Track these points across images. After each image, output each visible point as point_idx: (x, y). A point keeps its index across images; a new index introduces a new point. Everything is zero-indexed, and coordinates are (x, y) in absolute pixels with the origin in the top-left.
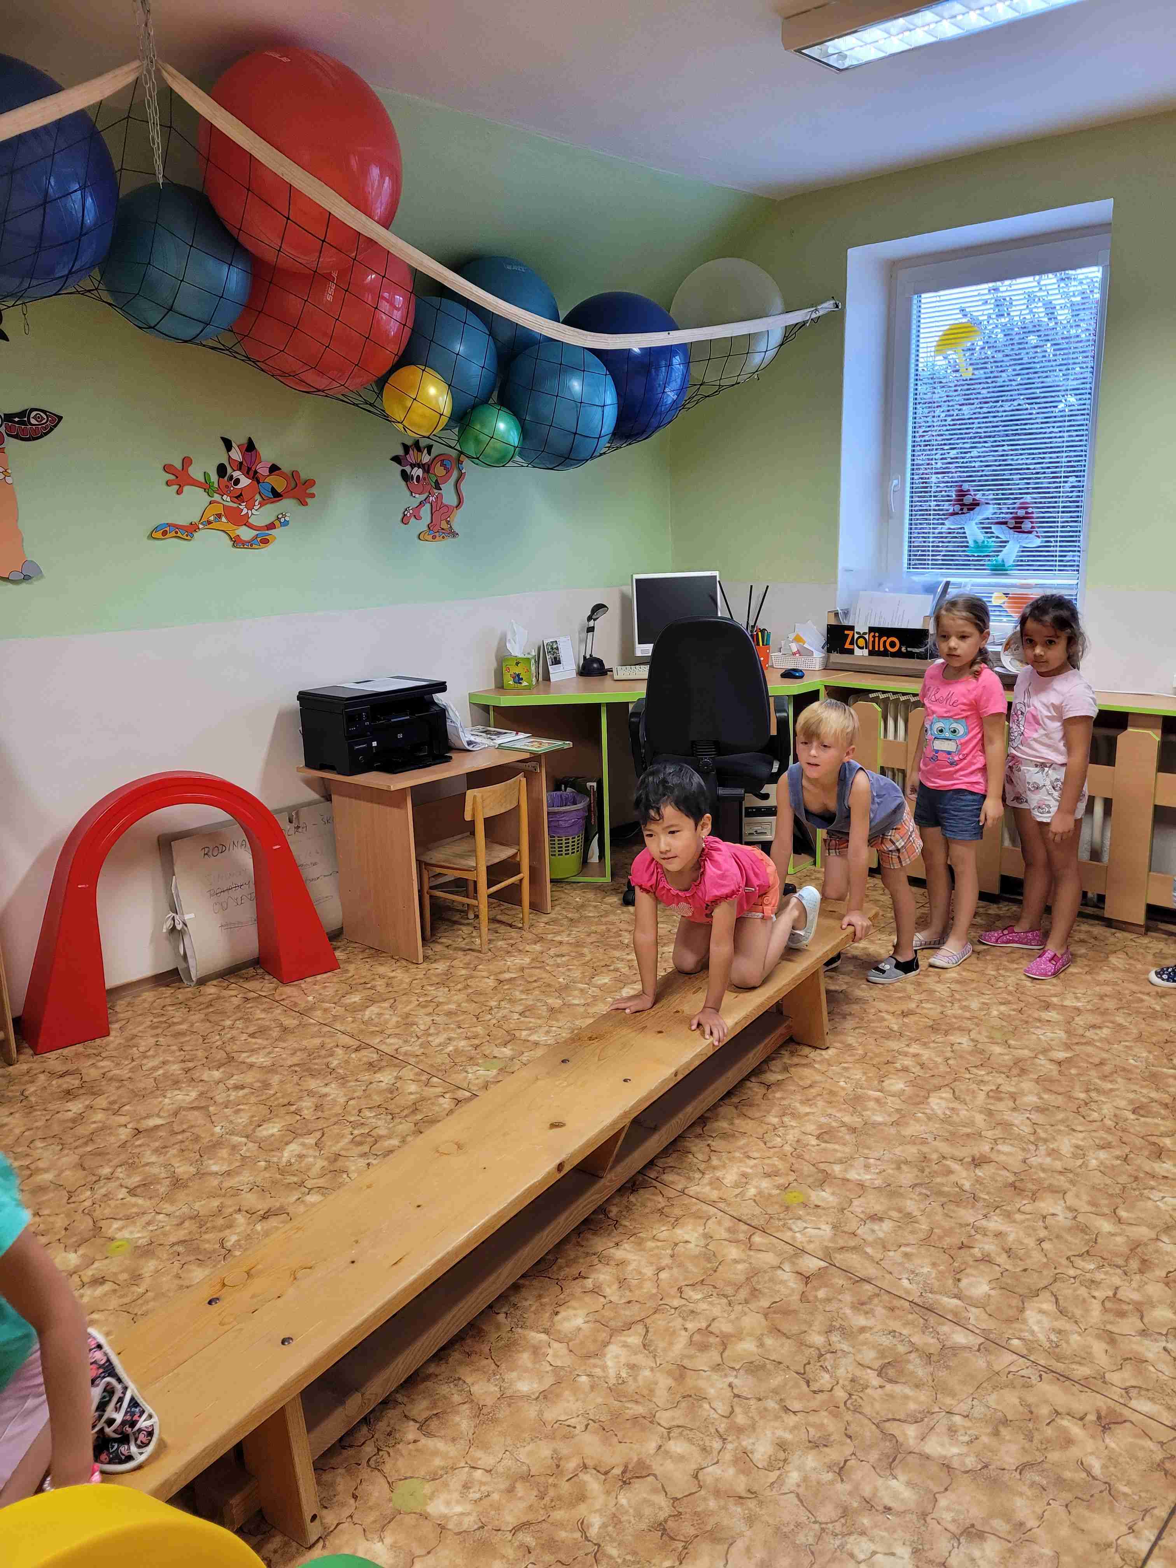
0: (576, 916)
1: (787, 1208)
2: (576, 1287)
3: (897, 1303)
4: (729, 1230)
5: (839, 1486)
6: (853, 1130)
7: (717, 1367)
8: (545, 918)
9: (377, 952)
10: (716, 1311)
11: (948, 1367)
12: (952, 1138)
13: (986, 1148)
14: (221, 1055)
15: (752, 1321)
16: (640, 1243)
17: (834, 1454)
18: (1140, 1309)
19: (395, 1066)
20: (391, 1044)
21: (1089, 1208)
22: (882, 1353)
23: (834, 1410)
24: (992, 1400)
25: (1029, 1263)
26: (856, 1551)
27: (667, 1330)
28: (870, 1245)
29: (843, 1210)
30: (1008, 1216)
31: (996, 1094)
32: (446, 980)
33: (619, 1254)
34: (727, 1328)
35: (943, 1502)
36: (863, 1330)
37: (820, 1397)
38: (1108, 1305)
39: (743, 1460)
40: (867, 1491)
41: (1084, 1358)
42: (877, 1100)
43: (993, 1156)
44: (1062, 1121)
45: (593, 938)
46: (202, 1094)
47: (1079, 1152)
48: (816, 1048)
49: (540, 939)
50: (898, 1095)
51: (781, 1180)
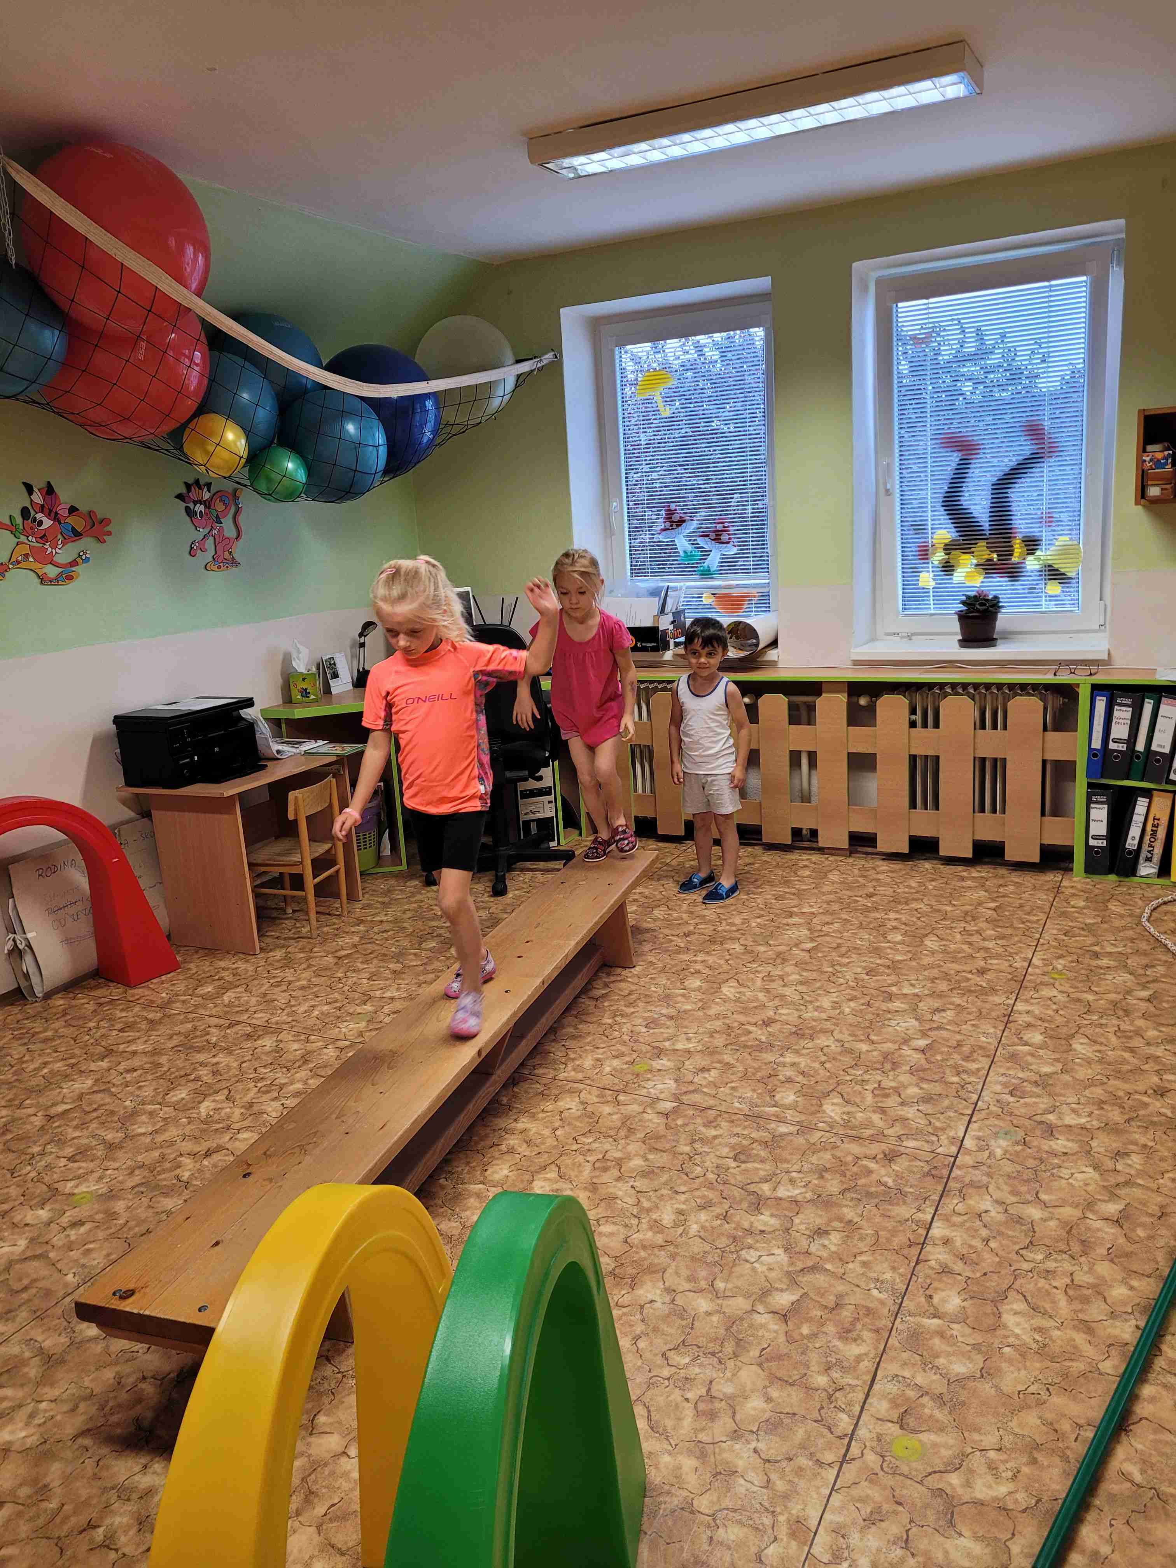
0: (387, 900)
1: (638, 1075)
2: (495, 1151)
3: (734, 1117)
4: (598, 1096)
5: (727, 1226)
6: (672, 1018)
7: (619, 1179)
8: (358, 905)
9: (212, 950)
10: (607, 1146)
11: (780, 1147)
12: (745, 1011)
13: (771, 1013)
14: (99, 1049)
15: (634, 1147)
16: (533, 1116)
17: (718, 1210)
18: (897, 1091)
19: (272, 1033)
20: (260, 1018)
21: (851, 1039)
22: (733, 1148)
23: (710, 1186)
24: (814, 1159)
25: (818, 1078)
26: (748, 1258)
27: (574, 1164)
28: (705, 1087)
29: (679, 1069)
30: (797, 1052)
31: (769, 977)
32: (288, 963)
33: (520, 1126)
34: (618, 1155)
35: (797, 1221)
36: (715, 1137)
37: (697, 1181)
38: (876, 1092)
39: (656, 1226)
40: (746, 1225)
41: (869, 1124)
42: (683, 996)
43: (777, 1017)
44: (819, 988)
45: (409, 914)
46: (97, 1080)
47: (836, 1005)
48: (625, 968)
49: (360, 922)
50: (699, 989)
51: (627, 1059)
